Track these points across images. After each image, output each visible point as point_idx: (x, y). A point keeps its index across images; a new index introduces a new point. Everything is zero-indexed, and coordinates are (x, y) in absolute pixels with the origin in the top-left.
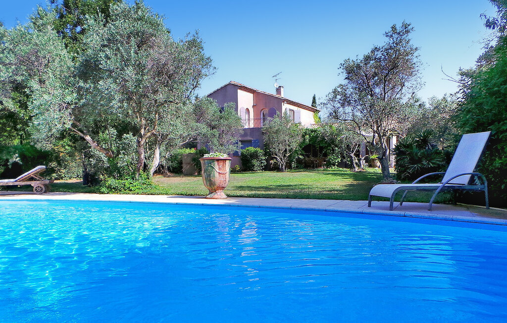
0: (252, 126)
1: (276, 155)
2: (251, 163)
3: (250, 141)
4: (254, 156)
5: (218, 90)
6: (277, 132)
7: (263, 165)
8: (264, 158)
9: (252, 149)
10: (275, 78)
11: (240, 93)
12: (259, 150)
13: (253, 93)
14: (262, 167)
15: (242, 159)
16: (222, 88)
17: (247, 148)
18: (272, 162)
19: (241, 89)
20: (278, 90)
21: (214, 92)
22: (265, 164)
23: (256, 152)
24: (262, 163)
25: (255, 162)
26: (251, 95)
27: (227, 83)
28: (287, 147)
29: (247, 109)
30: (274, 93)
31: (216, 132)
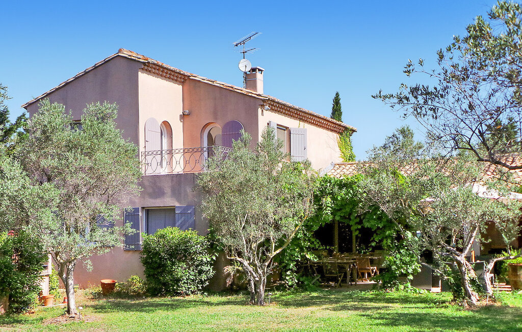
0: (178, 169)
1: (240, 254)
2: (171, 273)
3: (172, 210)
4: (180, 252)
5: (86, 73)
6: (241, 190)
7: (204, 277)
8: (206, 258)
9: (174, 234)
10: (241, 48)
11: (145, 80)
12: (191, 234)
13: (183, 83)
14: (202, 282)
15: (145, 262)
16: (96, 68)
17: (161, 232)
18: (228, 269)
19: (149, 72)
20: (250, 77)
21: (77, 78)
22: (212, 273)
23: (186, 241)
24: (200, 272)
25: (181, 270)
26: (175, 90)
27: (112, 54)
28: (272, 234)
29: (166, 124)
30: (239, 86)
31: (52, 192)
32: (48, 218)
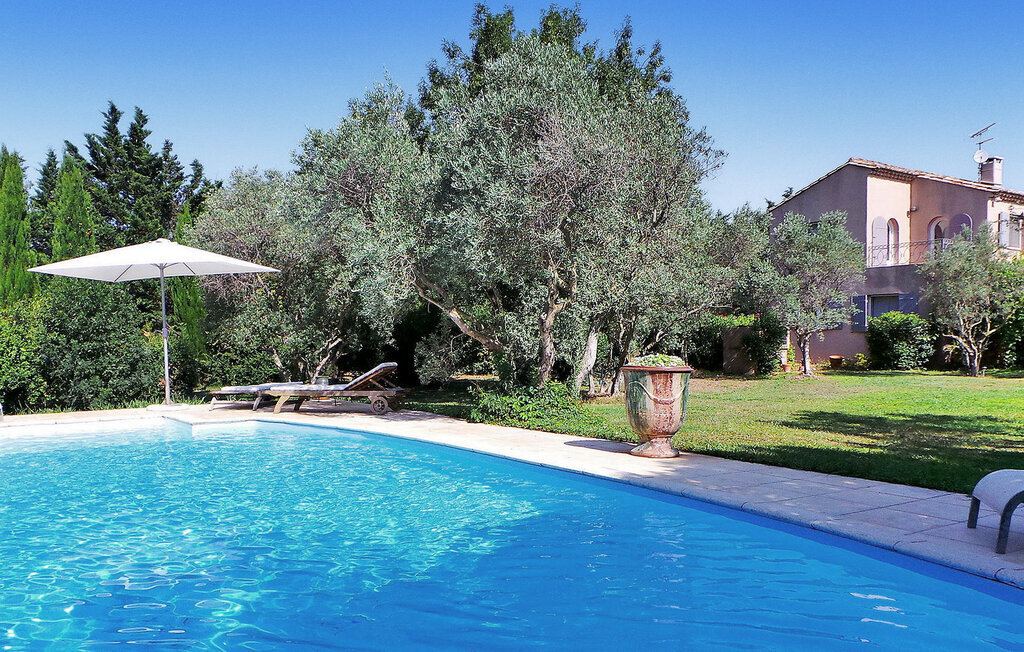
0: (904, 260)
1: (957, 333)
2: (892, 349)
3: (896, 297)
4: (902, 332)
5: (820, 181)
6: (956, 277)
7: (924, 355)
8: (927, 338)
9: (896, 317)
10: (978, 139)
11: (873, 183)
12: (914, 318)
13: (910, 182)
14: (924, 359)
15: (870, 341)
16: (828, 176)
17: (885, 315)
18: (949, 348)
19: (878, 176)
20: (986, 169)
21: (812, 187)
22: (932, 352)
23: (906, 324)
24: (921, 350)
25: (903, 348)
26: (904, 189)
27: (842, 163)
28: (987, 315)
29: (893, 222)
30: (972, 178)
31: (794, 281)
32: (791, 300)
